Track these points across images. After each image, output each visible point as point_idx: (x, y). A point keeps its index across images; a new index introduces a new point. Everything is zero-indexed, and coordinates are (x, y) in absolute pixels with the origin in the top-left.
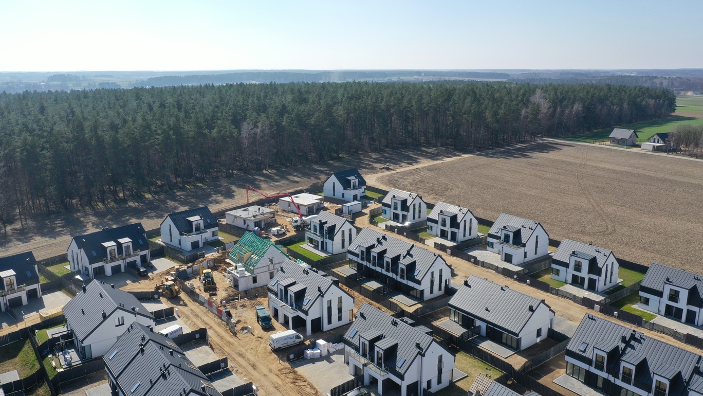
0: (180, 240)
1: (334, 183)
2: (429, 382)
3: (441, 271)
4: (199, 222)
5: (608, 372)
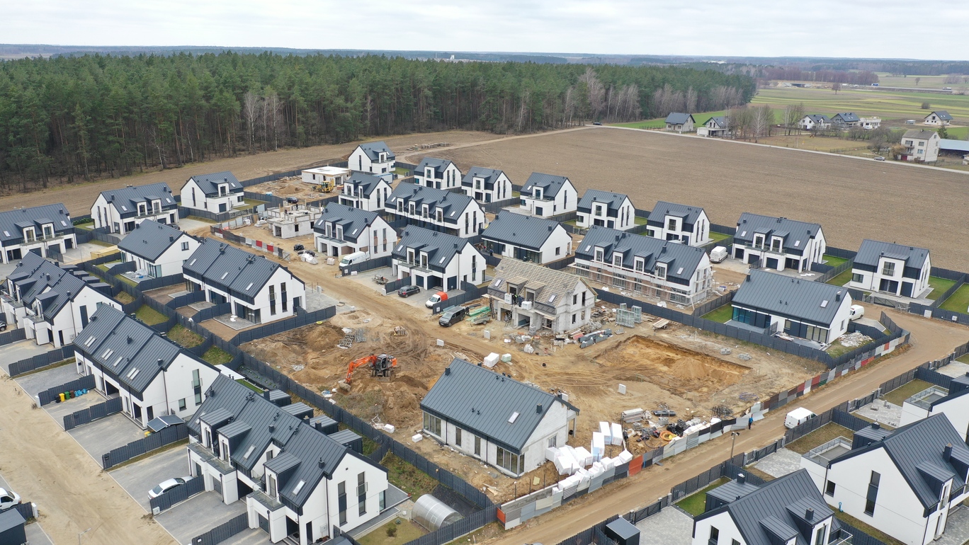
0: (206, 203)
1: (360, 156)
2: (465, 277)
3: (475, 212)
4: (224, 185)
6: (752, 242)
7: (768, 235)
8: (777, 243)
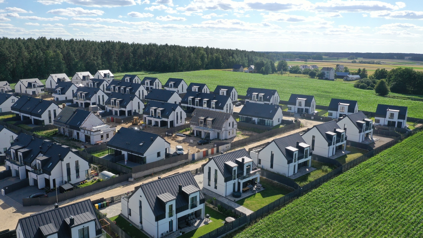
0: (26, 91)
1: (98, 76)
2: (135, 110)
3: (143, 90)
4: (35, 83)
5: (192, 105)
6: (252, 98)
7: (257, 95)
8: (261, 98)
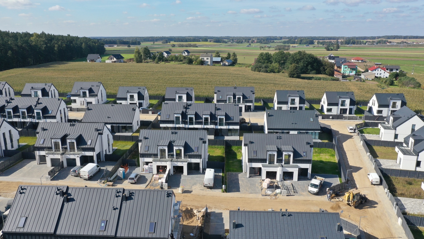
2: (106, 151)
3: (64, 109)
5: (182, 123)
6: (226, 100)
7: (234, 96)
8: (239, 99)
